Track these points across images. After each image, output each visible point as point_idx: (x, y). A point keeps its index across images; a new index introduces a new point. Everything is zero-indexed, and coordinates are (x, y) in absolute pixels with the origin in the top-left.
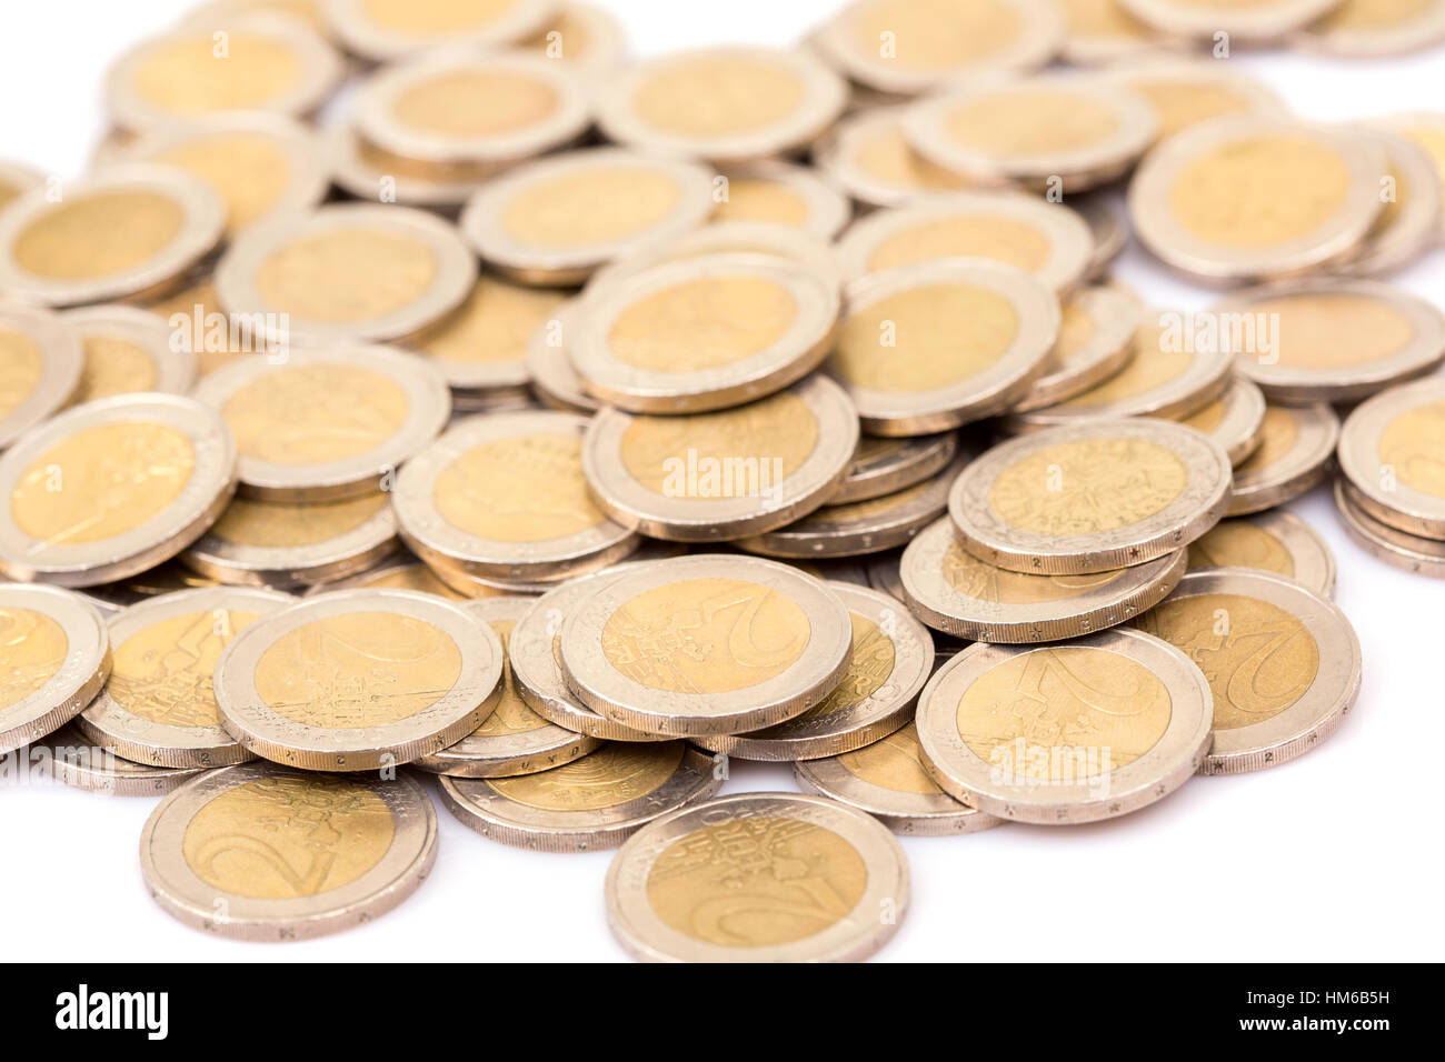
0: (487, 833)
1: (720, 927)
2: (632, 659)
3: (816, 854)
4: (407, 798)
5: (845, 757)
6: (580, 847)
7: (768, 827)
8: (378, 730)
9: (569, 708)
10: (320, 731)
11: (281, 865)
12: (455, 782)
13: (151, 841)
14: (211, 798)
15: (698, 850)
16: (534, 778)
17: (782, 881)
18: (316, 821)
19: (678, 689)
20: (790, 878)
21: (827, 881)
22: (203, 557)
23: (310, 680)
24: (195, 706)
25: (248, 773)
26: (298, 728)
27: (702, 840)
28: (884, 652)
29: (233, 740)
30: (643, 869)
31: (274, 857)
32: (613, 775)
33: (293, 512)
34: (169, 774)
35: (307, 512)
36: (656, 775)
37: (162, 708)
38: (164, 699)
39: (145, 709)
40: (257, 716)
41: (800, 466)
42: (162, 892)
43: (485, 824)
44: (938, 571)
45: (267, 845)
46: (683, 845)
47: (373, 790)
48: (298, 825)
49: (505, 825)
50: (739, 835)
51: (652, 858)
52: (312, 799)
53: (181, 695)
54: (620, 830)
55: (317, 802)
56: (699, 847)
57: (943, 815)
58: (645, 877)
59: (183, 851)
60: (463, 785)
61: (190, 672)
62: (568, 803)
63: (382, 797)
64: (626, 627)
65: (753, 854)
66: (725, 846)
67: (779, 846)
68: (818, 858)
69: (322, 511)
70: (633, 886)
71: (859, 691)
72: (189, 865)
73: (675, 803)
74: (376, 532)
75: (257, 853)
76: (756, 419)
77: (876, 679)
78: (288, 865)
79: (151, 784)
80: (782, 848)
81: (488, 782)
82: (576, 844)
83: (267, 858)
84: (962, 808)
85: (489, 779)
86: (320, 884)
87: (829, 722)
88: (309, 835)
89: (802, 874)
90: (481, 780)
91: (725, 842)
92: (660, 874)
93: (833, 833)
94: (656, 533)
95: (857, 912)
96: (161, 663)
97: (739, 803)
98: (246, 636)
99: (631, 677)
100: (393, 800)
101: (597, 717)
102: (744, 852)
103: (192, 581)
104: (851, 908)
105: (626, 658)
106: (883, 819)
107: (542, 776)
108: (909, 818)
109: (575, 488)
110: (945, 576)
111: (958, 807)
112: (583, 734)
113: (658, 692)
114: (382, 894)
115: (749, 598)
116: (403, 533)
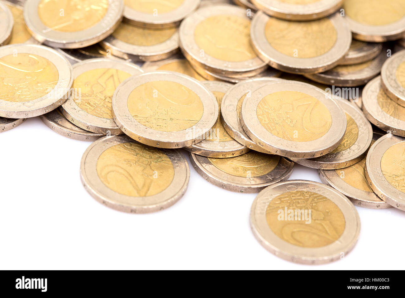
0: (207, 179)
1: (292, 236)
2: (267, 122)
3: (327, 211)
4: (179, 160)
5: (338, 170)
6: (241, 191)
7: (310, 196)
8: (172, 134)
9: (243, 137)
10: (151, 131)
11: (133, 182)
12: (196, 156)
13: (85, 163)
14: (107, 148)
15: (285, 202)
16: (226, 160)
17: (315, 220)
18: (146, 165)
19: (284, 137)
20: (318, 220)
21: (331, 223)
22: (107, 44)
23: (147, 107)
24: (103, 109)
25: (121, 139)
26: (143, 127)
27: (285, 197)
28: (354, 130)
29: (118, 126)
30: (265, 206)
31: (130, 178)
32: (254, 163)
33: (141, 31)
34: (92, 135)
35: (147, 32)
36: (270, 166)
37: (91, 107)
38: (92, 104)
39: (85, 107)
40: (128, 120)
41: (330, 50)
42: (88, 186)
43: (207, 176)
44: (376, 101)
45: (128, 172)
46: (279, 198)
47: (167, 154)
48: (139, 165)
49: (215, 178)
50: (299, 197)
51: (268, 202)
52: (144, 155)
53: (99, 103)
54: (256, 188)
55: (146, 156)
56: (285, 200)
57: (373, 202)
58: (266, 210)
59: (96, 169)
60: (200, 158)
61: (102, 94)
62: (238, 173)
63: (170, 158)
64: (265, 107)
65: (304, 206)
66: (294, 201)
67: (314, 205)
68: (328, 212)
69: (152, 32)
70: (261, 213)
71: (345, 145)
72: (98, 176)
73: (277, 179)
74: (171, 45)
75: (124, 175)
76: (315, 27)
77: (351, 141)
78: (135, 182)
79: (85, 137)
80: (315, 205)
81: (209, 159)
82: (240, 190)
83: (127, 178)
84: (380, 200)
85: (209, 157)
86: (146, 193)
87: (335, 157)
88: (143, 170)
89: (322, 218)
90: (206, 157)
91: (294, 199)
92: (272, 210)
93: (334, 203)
94: (274, 66)
95: (341, 239)
96: (91, 88)
97: (299, 184)
98: (125, 84)
99: (267, 129)
100: (174, 160)
101: (253, 142)
102: (301, 205)
103: (101, 52)
104: (340, 236)
105: (265, 121)
106: (351, 199)
107: (229, 159)
108: (361, 201)
109: (245, 41)
110: (378, 103)
111: (378, 199)
112: (246, 146)
113: (277, 138)
114: (169, 201)
115: (310, 102)
116: (181, 47)
